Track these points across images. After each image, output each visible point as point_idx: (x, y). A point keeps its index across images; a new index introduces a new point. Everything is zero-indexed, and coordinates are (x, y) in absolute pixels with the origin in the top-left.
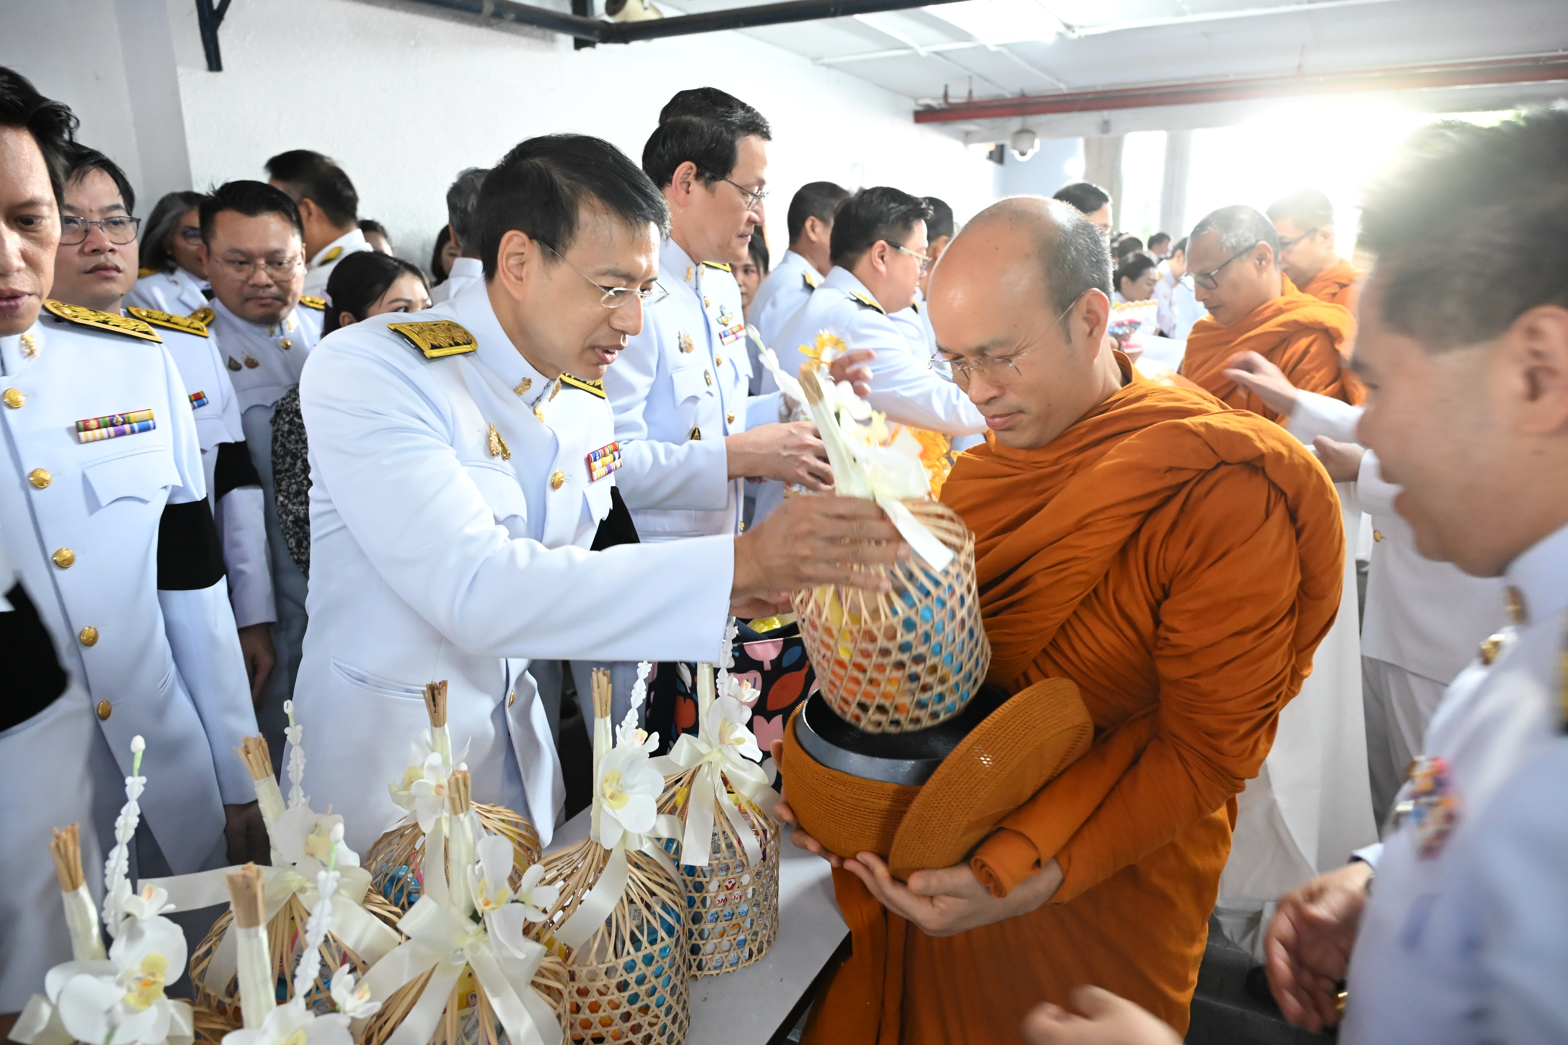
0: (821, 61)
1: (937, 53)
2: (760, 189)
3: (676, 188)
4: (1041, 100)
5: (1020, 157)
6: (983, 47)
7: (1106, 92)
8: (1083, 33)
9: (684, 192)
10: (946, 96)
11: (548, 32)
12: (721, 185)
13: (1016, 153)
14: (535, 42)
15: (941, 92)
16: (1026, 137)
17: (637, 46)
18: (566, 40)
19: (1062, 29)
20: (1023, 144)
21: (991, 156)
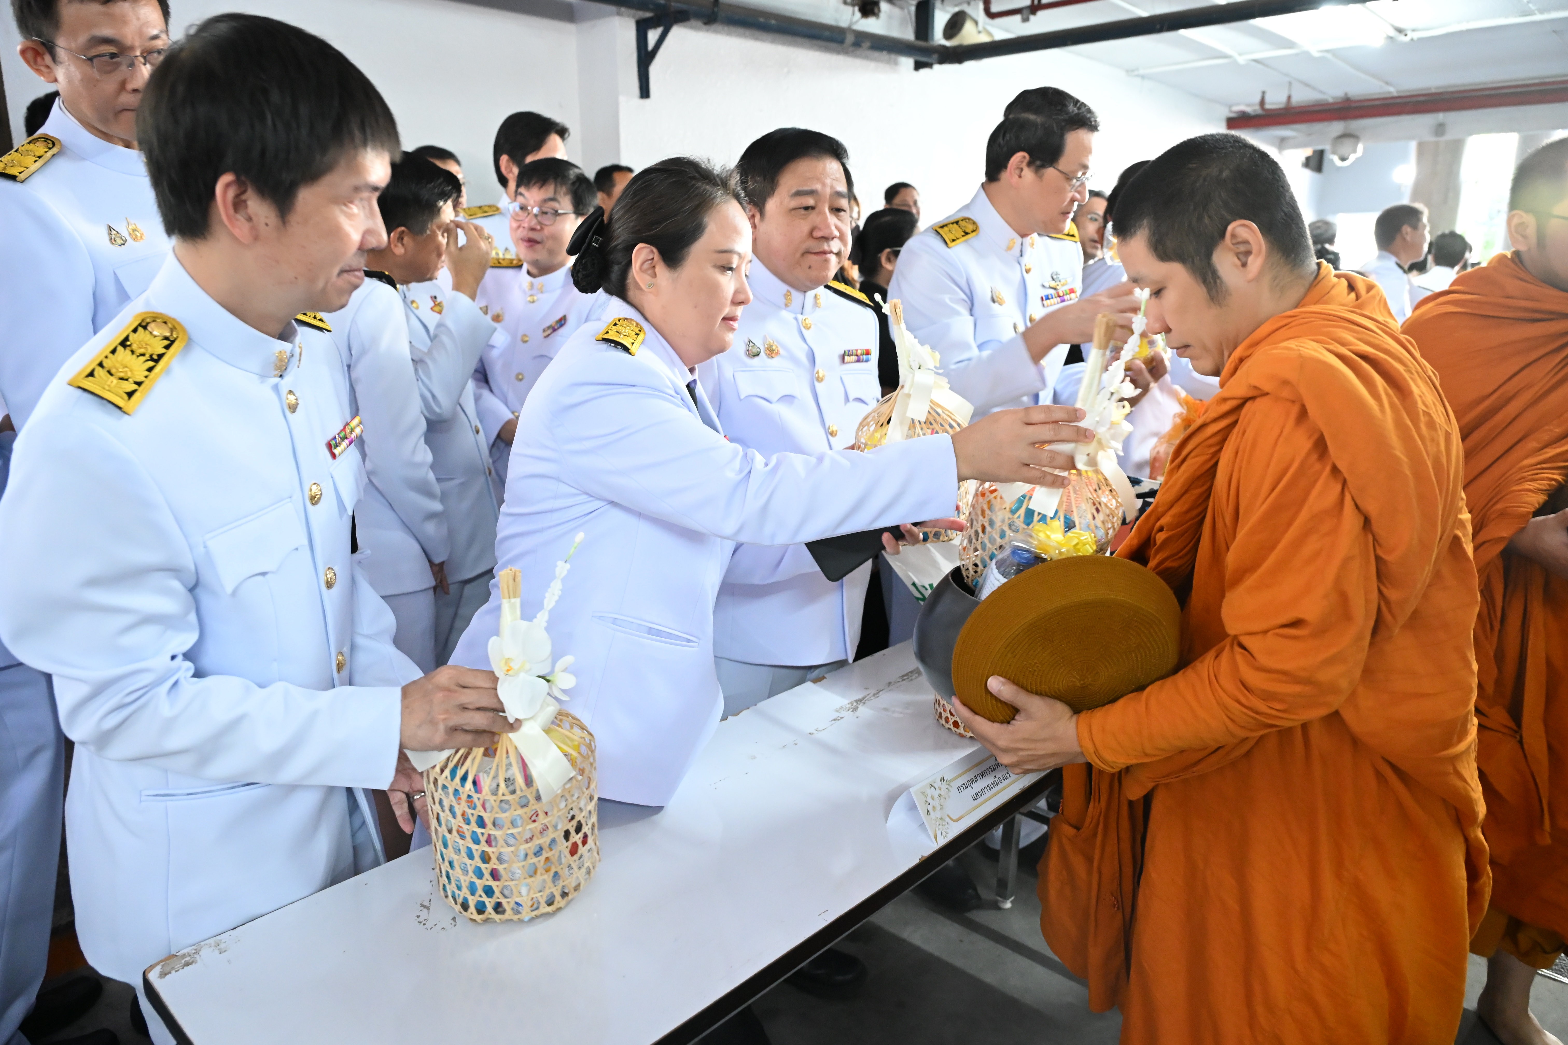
0: (1136, 73)
1: (1256, 61)
2: (1084, 174)
3: (1011, 173)
4: (1366, 104)
5: (1340, 162)
6: (1307, 55)
7: (1441, 94)
8: (1416, 36)
9: (1017, 177)
10: (1262, 102)
11: (893, 56)
12: (1050, 172)
13: (1336, 159)
14: (881, 66)
15: (1258, 99)
16: (1348, 142)
17: (970, 65)
18: (907, 62)
19: (1393, 33)
20: (1344, 149)
21: (1307, 163)
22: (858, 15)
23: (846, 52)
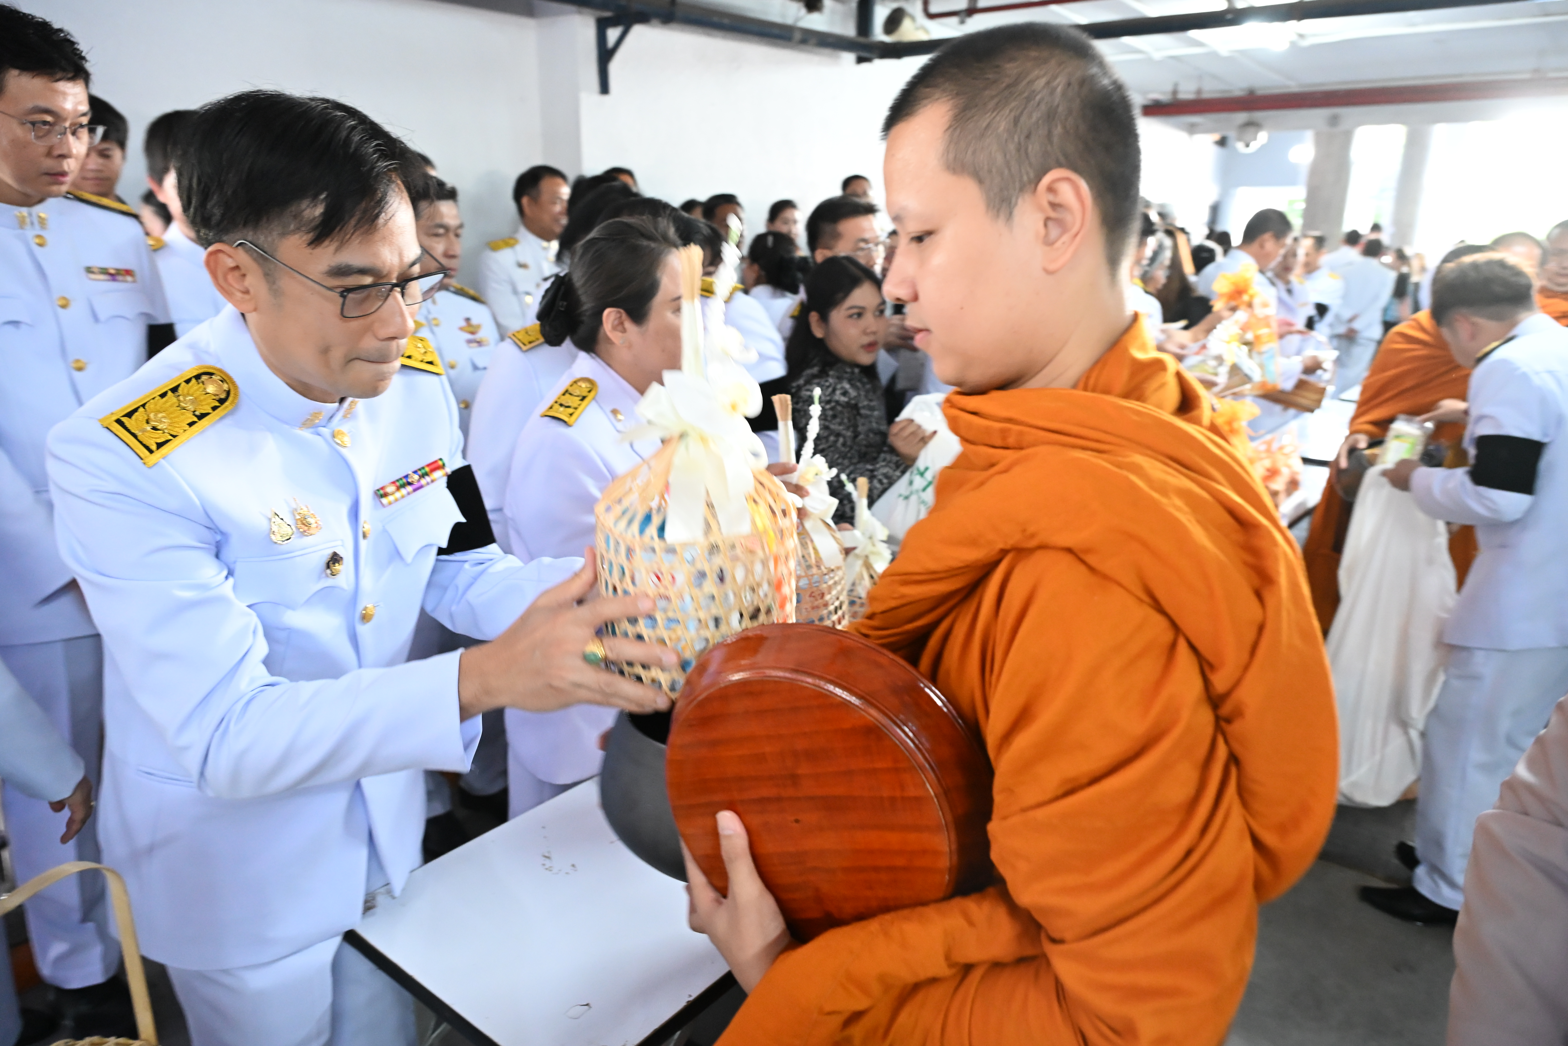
1: (1169, 56)
4: (1269, 97)
5: (1243, 147)
6: (1217, 54)
8: (1317, 40)
10: (1175, 93)
11: (837, 52)
13: (1239, 144)
14: (825, 60)
15: (1170, 89)
16: (1251, 129)
18: (849, 57)
19: (1295, 38)
20: (1248, 137)
21: (1216, 144)
22: (803, 11)
23: (792, 47)
